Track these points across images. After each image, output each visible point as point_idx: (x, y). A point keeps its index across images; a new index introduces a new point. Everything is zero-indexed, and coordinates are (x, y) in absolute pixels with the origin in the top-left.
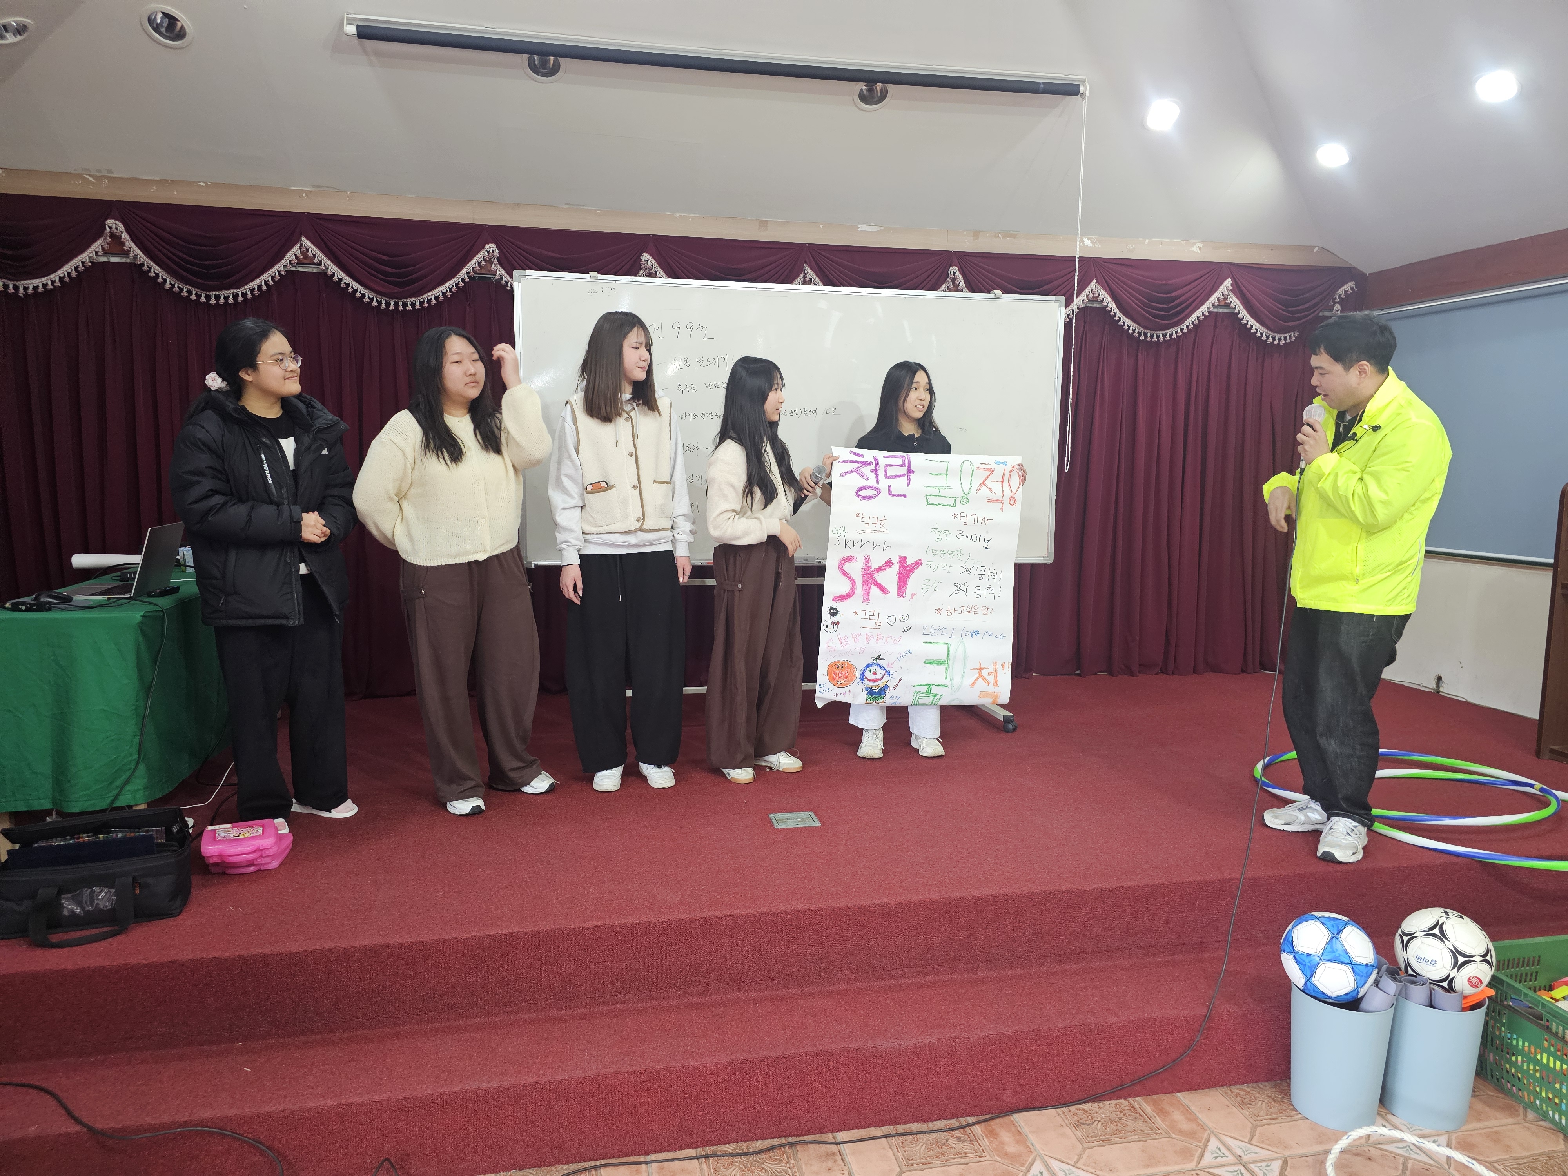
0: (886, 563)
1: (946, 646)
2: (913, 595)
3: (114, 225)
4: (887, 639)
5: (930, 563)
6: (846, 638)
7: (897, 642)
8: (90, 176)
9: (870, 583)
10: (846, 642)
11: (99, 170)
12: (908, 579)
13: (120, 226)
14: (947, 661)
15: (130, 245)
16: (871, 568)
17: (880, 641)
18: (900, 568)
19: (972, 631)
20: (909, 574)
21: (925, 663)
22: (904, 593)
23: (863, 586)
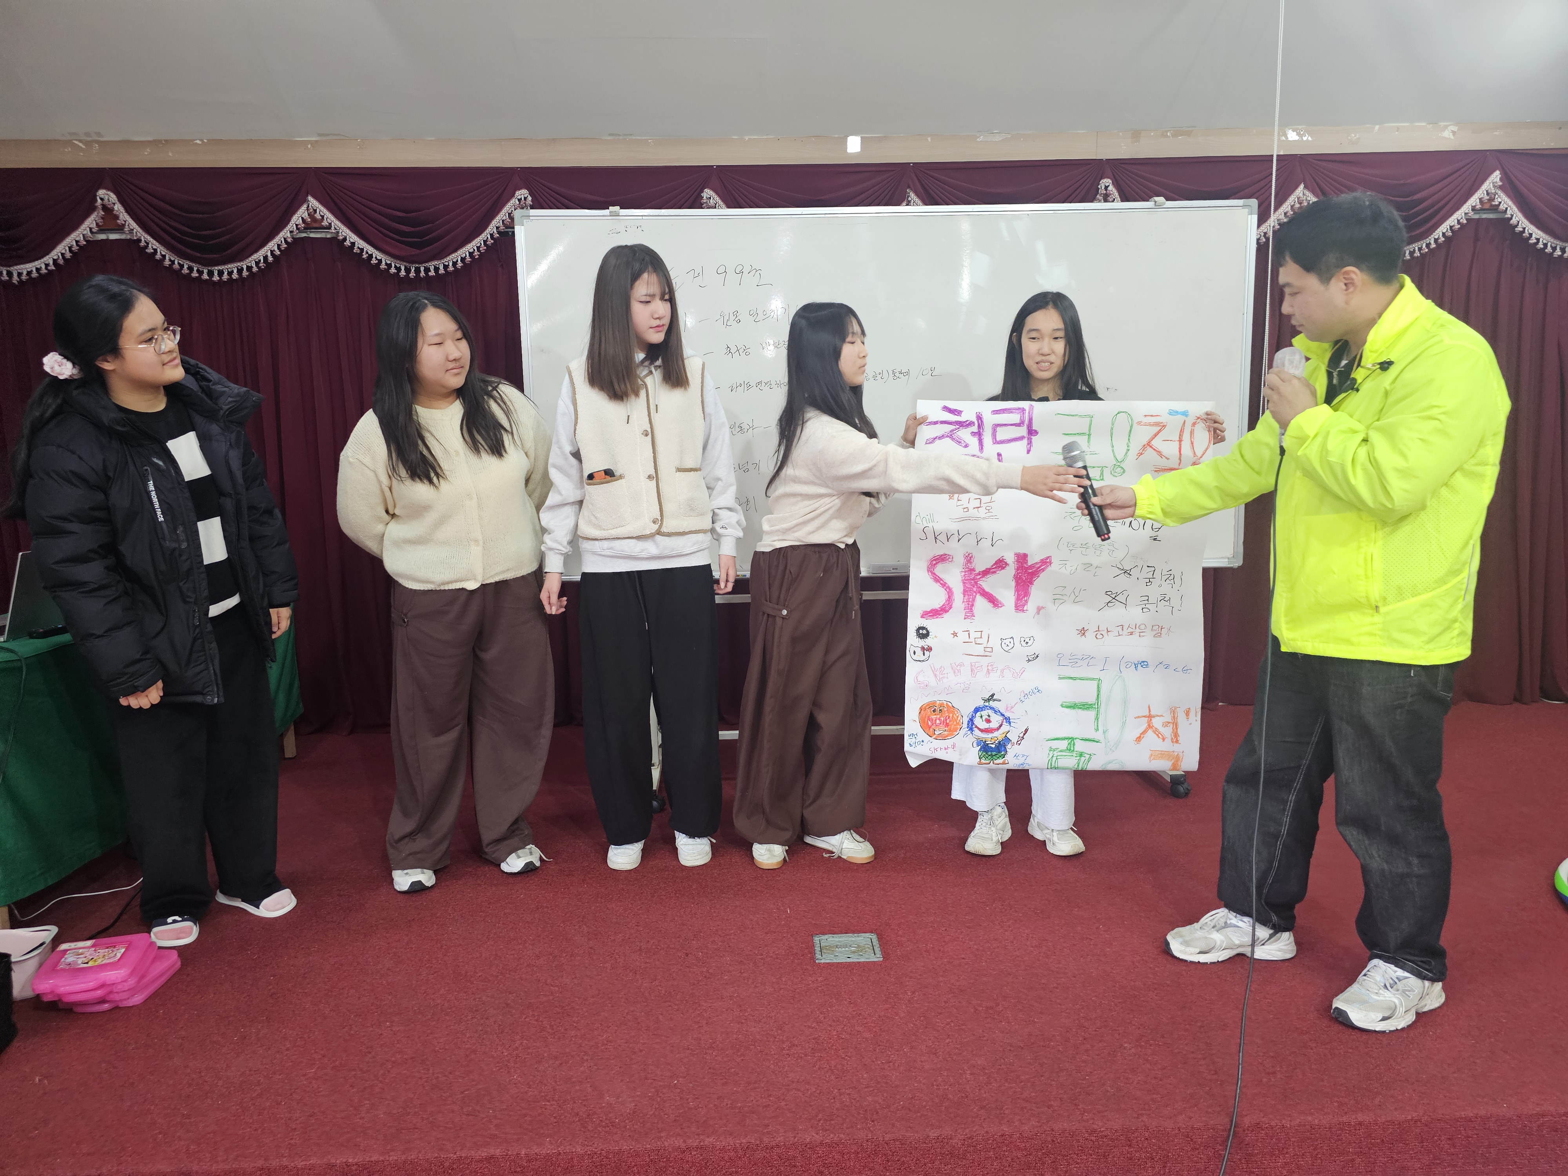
0: (996, 563)
1: (1095, 683)
3: (106, 196)
4: (1002, 671)
5: (1065, 562)
6: (943, 669)
7: (1019, 676)
8: (80, 141)
9: (975, 592)
10: (942, 674)
11: (87, 134)
12: (1030, 586)
13: (113, 197)
14: (1098, 704)
15: (124, 217)
16: (974, 571)
17: (991, 674)
18: (1018, 569)
19: (1136, 662)
20: (1031, 579)
21: (1062, 707)
22: (1026, 606)
23: (964, 596)
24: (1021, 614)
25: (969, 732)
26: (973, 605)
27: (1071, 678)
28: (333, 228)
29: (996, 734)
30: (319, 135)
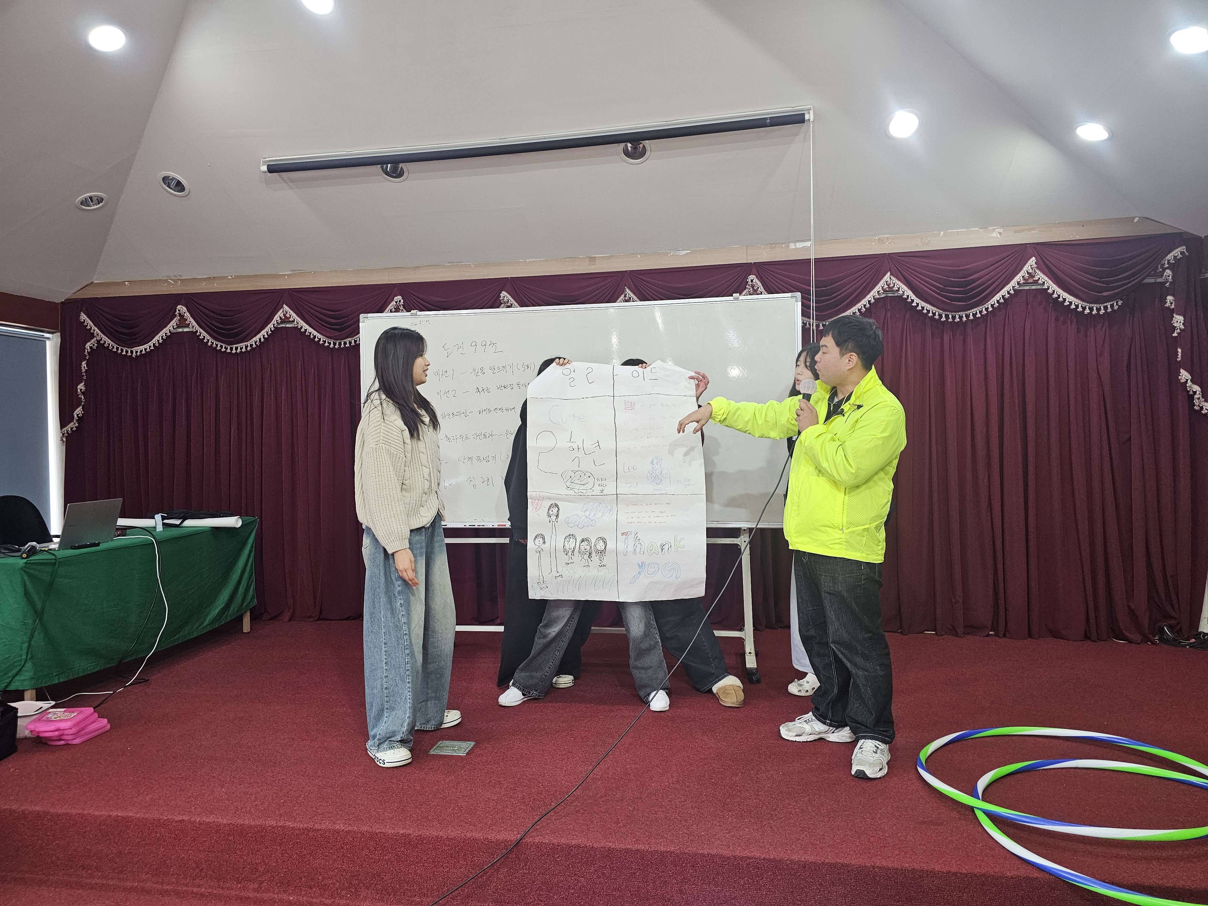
3: (181, 308)
8: (171, 280)
11: (175, 276)
13: (184, 309)
15: (190, 320)
28: (295, 322)
30: (291, 271)
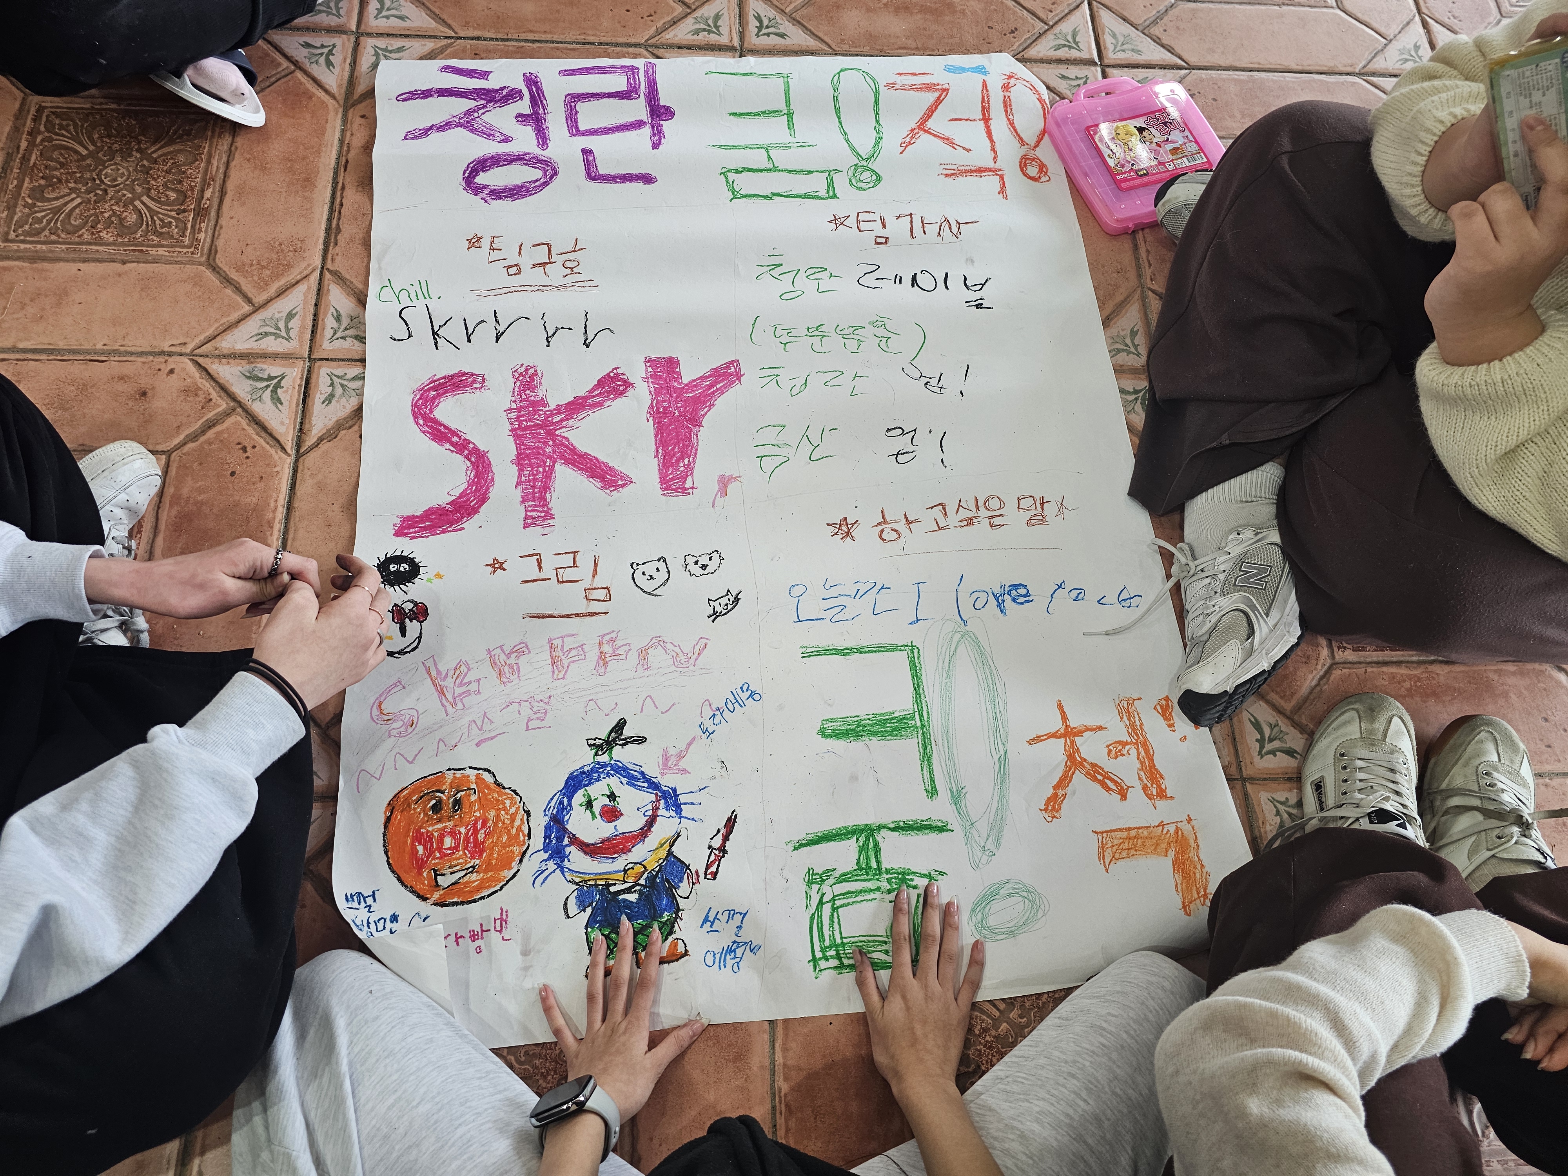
0: (601, 383)
1: (902, 657)
2: (724, 483)
4: (643, 654)
5: (775, 372)
6: (463, 669)
7: (692, 661)
9: (550, 457)
10: (461, 685)
12: (695, 430)
14: (921, 716)
16: (544, 406)
17: (612, 665)
18: (657, 392)
19: (997, 590)
20: (696, 411)
21: (824, 736)
22: (689, 480)
23: (521, 470)
24: (677, 501)
25: (551, 866)
26: (546, 488)
27: (837, 652)
29: (639, 852)
